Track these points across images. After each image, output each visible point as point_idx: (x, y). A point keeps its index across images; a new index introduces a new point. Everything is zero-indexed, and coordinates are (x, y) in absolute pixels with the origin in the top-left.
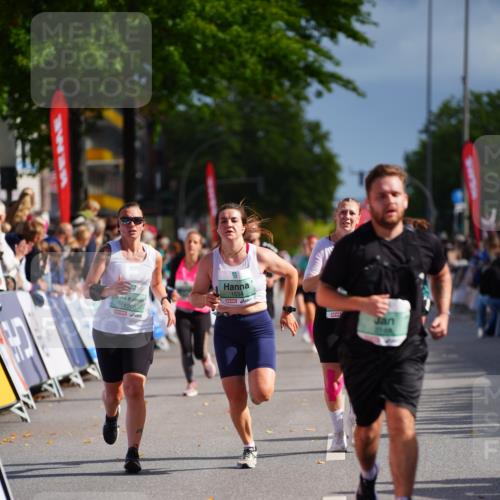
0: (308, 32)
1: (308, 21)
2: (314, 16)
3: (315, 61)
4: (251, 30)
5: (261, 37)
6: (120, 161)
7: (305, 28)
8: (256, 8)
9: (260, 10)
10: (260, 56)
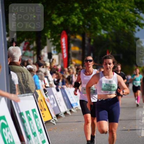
0: (136, 12)
1: (136, 8)
2: (138, 7)
3: (138, 20)
4: (120, 12)
5: (122, 13)
6: (81, 50)
7: (135, 11)
8: (121, 5)
9: (122, 6)
10: (122, 19)
